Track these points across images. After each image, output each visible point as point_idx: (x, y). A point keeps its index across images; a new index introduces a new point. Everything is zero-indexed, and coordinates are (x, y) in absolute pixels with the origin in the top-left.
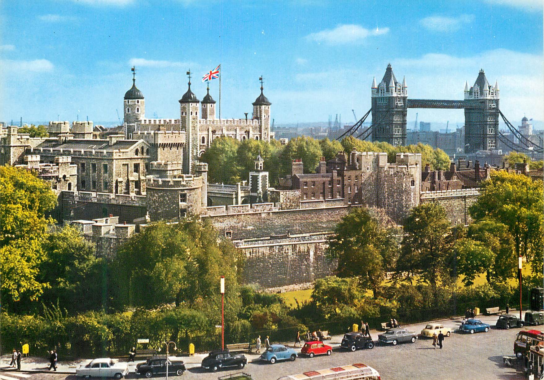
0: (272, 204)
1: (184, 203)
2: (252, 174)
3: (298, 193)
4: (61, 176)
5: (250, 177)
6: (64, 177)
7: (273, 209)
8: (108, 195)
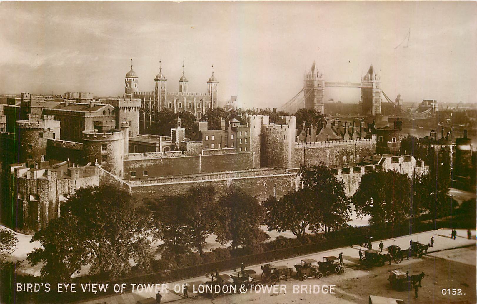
0: (180, 152)
1: (104, 151)
2: (173, 130)
3: (201, 144)
4: (46, 128)
5: (172, 131)
6: (49, 129)
7: (181, 156)
8: (71, 143)
